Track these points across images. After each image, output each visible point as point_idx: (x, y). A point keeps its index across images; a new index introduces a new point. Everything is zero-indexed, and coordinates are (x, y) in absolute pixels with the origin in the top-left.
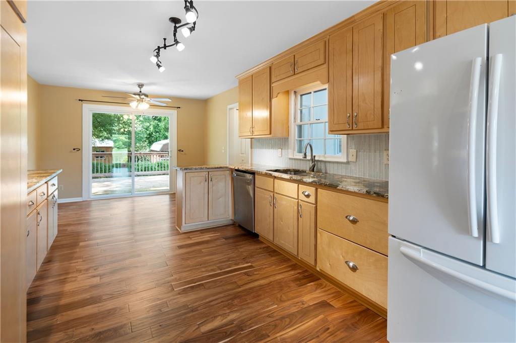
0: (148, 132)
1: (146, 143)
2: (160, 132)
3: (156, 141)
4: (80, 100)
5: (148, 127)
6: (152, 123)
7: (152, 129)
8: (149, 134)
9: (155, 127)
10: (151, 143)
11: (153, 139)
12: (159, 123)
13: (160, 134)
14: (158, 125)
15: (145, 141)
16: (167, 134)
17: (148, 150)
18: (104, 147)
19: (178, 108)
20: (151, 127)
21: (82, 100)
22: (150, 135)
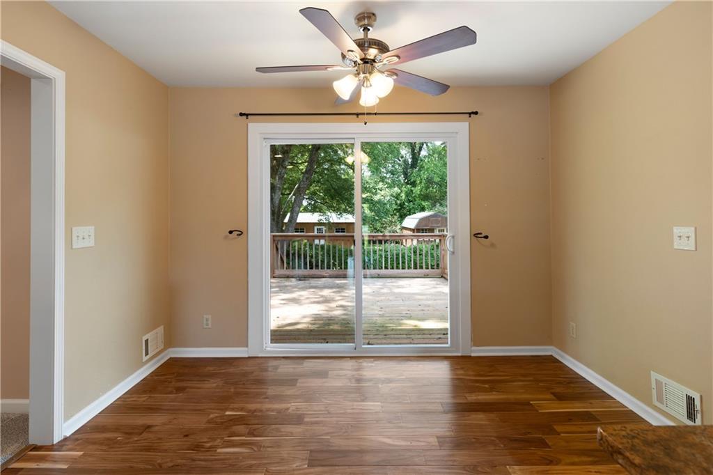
0: (399, 202)
1: (396, 217)
2: (415, 201)
3: (410, 214)
4: (241, 114)
5: (399, 195)
6: (404, 189)
7: (404, 197)
8: (400, 205)
9: (407, 195)
10: (402, 217)
11: (405, 211)
12: (413, 189)
13: (414, 204)
14: (412, 191)
15: (395, 215)
16: (424, 204)
17: (399, 227)
18: (345, 223)
19: (470, 114)
20: (403, 195)
21: (247, 115)
22: (402, 205)
